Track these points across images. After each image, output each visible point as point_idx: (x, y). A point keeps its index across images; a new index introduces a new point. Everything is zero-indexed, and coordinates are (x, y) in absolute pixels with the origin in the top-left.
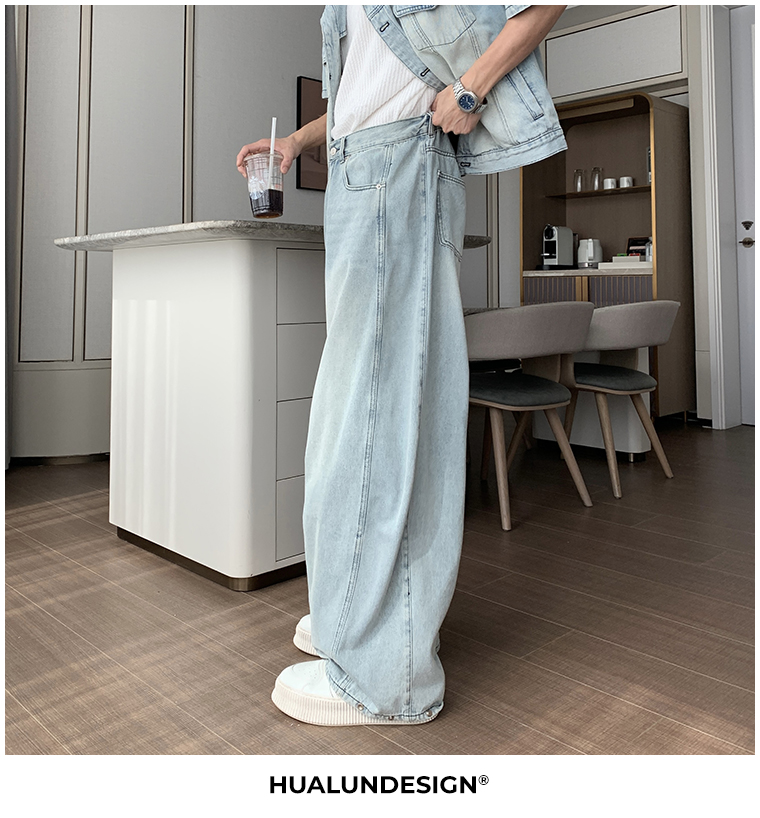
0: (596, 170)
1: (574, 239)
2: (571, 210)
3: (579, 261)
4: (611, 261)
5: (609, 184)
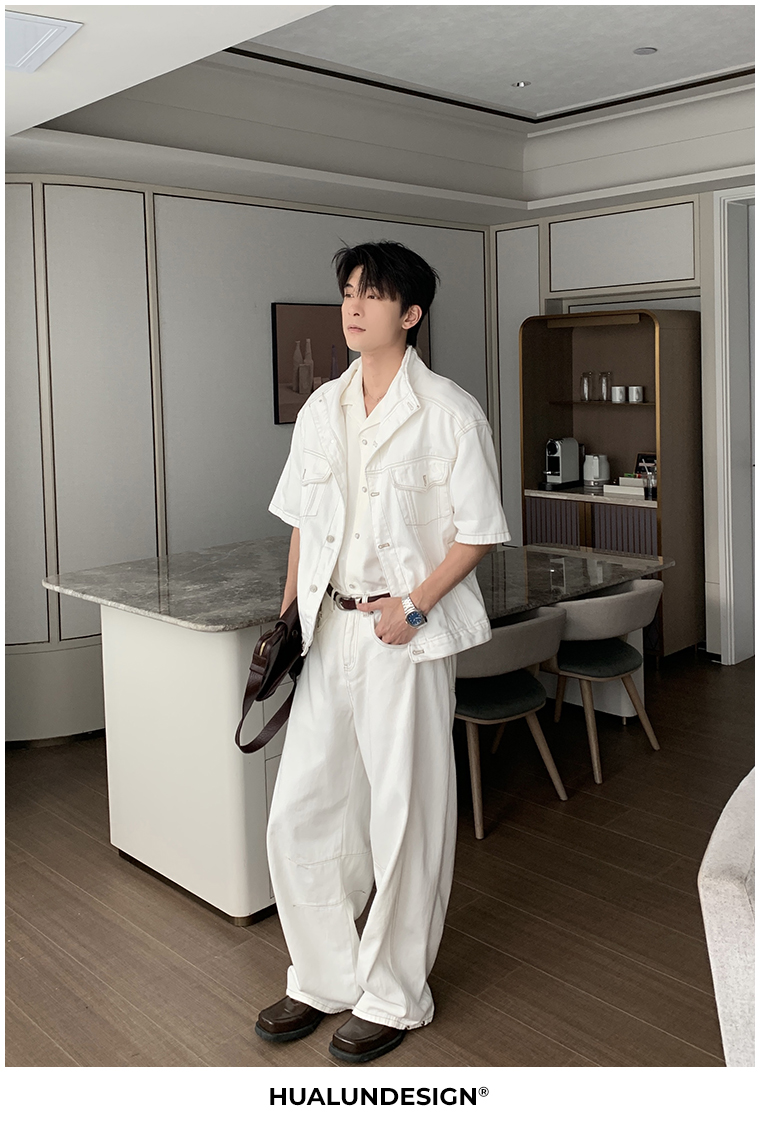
0: (604, 374)
1: (580, 450)
2: (578, 416)
3: (587, 477)
4: (618, 484)
5: (617, 395)
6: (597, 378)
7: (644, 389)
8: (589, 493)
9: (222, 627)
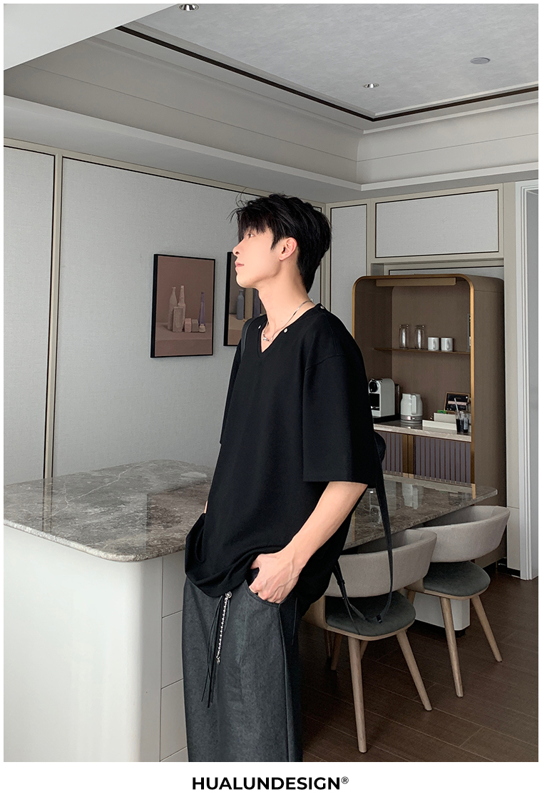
0: (419, 327)
1: (396, 389)
2: (396, 361)
3: (403, 413)
4: (433, 419)
5: (432, 344)
6: (413, 329)
7: (454, 340)
8: (406, 426)
9: (133, 557)
